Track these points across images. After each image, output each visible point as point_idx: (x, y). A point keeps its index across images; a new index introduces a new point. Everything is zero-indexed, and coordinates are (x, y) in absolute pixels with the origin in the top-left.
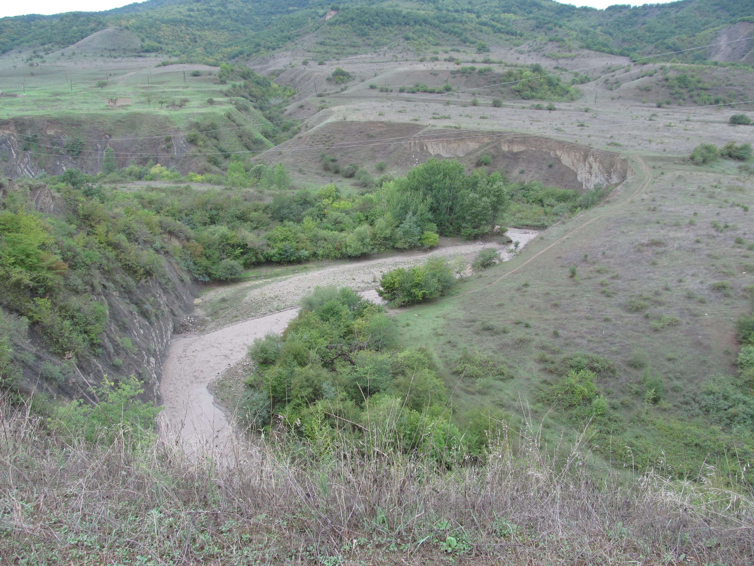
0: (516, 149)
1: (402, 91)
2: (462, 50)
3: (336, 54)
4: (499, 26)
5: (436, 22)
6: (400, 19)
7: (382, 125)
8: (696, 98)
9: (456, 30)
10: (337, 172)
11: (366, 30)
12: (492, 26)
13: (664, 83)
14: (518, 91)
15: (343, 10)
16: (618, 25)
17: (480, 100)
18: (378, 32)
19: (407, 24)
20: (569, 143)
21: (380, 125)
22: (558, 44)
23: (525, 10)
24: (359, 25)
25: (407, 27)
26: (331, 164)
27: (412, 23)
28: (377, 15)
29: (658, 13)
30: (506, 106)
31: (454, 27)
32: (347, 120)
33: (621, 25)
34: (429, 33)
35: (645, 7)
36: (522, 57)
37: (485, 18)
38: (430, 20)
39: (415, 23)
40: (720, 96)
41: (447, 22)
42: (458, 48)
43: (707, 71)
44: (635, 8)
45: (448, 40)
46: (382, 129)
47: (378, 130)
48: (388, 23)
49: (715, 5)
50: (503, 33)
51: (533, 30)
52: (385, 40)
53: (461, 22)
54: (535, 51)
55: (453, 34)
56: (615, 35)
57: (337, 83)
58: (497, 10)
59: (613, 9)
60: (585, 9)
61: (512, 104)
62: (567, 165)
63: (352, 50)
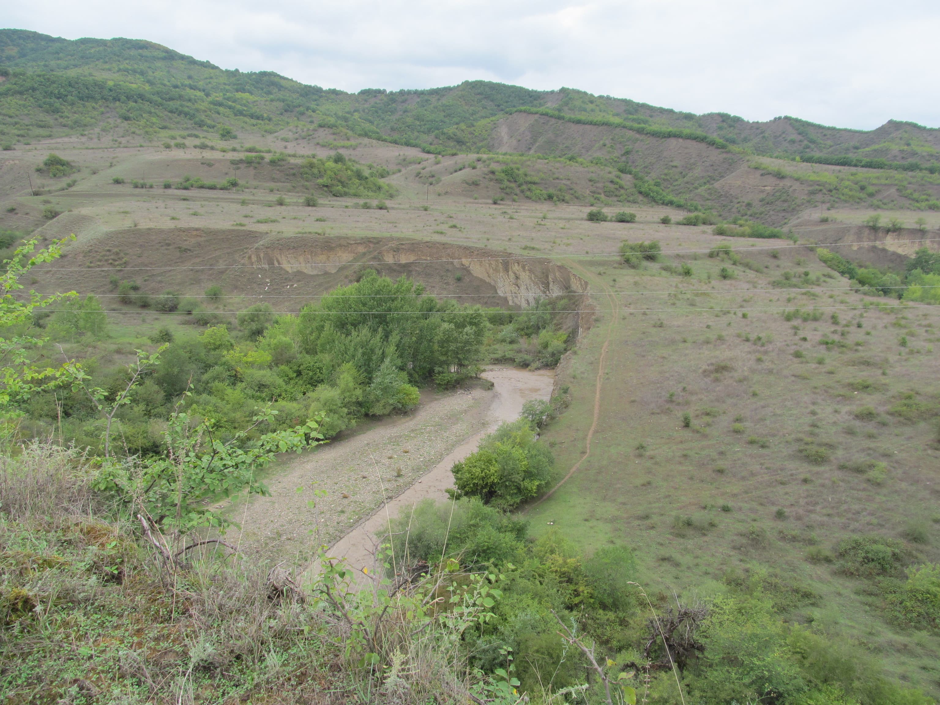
0: (404, 259)
1: (167, 186)
2: (201, 136)
3: (18, 136)
4: (239, 107)
5: (156, 98)
6: (106, 92)
7: (198, 233)
8: (528, 193)
9: (186, 109)
10: (145, 305)
11: (57, 105)
12: (230, 107)
13: (491, 176)
14: (327, 186)
15: (15, 75)
16: (377, 112)
17: (287, 199)
18: (75, 109)
19: (116, 99)
20: (478, 249)
21: (195, 233)
22: (331, 131)
23: (262, 89)
24: (45, 97)
25: (118, 103)
26: (133, 295)
27: (123, 98)
28: (70, 85)
29: (419, 100)
30: (324, 206)
31: (181, 106)
32: (139, 227)
33: (380, 112)
34: (150, 113)
35: (402, 93)
36: (289, 145)
37: (217, 96)
38: (148, 96)
39: (128, 98)
40: (551, 191)
41: (171, 99)
42: (196, 133)
43: (529, 163)
44: (391, 93)
45: (178, 123)
46: (199, 239)
47: (193, 241)
48: (88, 97)
49: (479, 94)
50: (245, 116)
51: (282, 114)
52: (88, 119)
53: (190, 100)
54: (304, 138)
55: (183, 115)
56: (376, 123)
57: (55, 176)
58: (227, 87)
59: (366, 93)
60: (334, 92)
61: (327, 202)
62: (480, 276)
63: (41, 131)
